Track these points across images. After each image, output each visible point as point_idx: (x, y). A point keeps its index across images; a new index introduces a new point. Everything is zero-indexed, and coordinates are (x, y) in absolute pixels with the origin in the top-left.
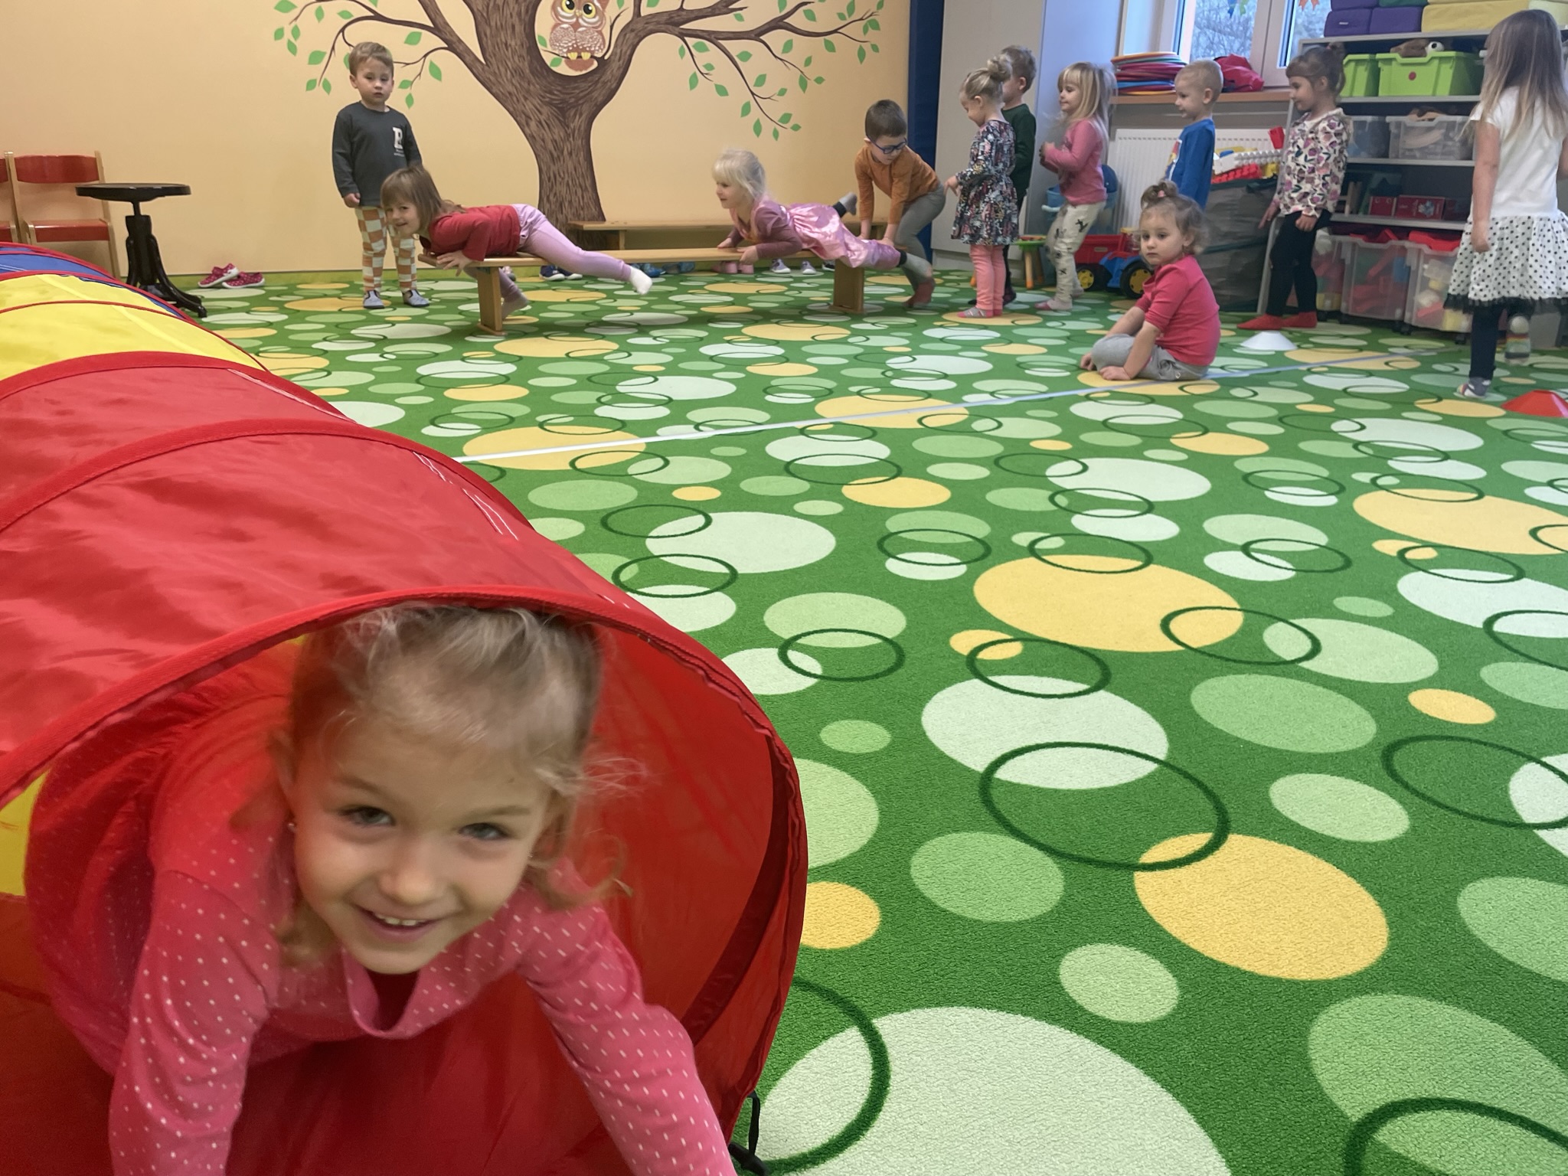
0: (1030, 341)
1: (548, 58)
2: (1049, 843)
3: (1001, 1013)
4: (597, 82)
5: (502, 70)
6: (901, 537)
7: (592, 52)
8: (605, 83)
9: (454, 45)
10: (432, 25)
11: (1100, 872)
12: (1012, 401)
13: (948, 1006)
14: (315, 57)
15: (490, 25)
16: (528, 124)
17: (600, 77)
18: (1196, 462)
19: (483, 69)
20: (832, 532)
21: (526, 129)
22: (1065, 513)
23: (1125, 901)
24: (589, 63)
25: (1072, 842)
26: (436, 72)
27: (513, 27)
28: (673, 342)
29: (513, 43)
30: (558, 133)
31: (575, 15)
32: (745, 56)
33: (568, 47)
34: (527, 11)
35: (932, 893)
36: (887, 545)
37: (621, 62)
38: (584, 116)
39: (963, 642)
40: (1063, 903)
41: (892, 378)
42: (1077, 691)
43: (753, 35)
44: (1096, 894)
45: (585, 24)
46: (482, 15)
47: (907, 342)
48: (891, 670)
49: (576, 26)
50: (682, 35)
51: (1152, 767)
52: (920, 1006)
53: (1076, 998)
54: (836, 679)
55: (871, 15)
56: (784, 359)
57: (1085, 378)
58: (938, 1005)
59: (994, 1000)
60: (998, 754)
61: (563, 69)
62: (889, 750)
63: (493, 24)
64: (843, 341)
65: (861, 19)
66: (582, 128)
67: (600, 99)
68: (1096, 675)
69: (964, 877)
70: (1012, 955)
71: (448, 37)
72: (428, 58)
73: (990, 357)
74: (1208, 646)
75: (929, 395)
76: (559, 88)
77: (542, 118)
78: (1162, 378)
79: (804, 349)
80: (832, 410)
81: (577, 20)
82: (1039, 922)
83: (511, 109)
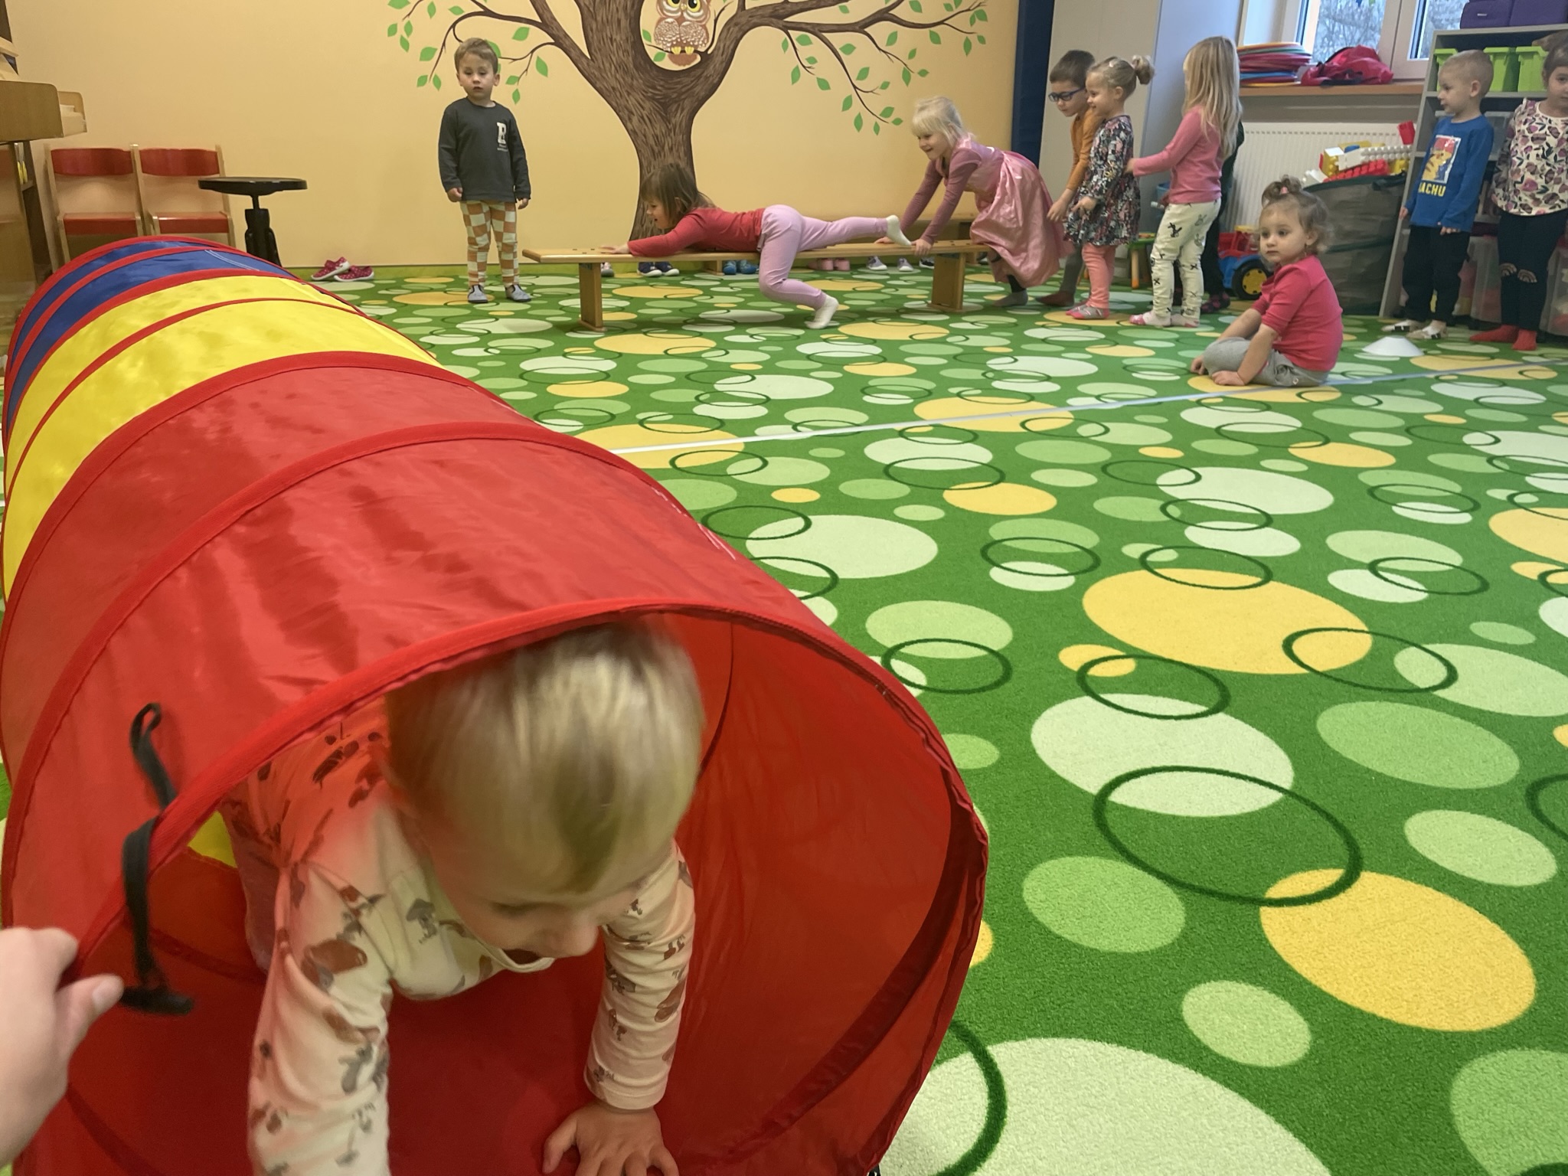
0: (1136, 343)
1: (652, 53)
2: (1168, 871)
3: (1121, 1048)
4: (699, 77)
5: (607, 65)
6: (1006, 546)
7: (696, 47)
8: (707, 78)
9: (560, 40)
10: (539, 21)
11: (1224, 905)
12: (1119, 405)
13: (1066, 1037)
14: (427, 54)
15: (596, 20)
16: (630, 119)
17: (703, 72)
18: (1316, 473)
19: (588, 64)
20: (934, 538)
21: (630, 126)
22: (1178, 524)
23: (1251, 937)
24: (692, 58)
25: (1192, 872)
26: (543, 68)
27: (619, 21)
28: (770, 341)
29: (618, 39)
30: (660, 128)
31: (680, 9)
32: (849, 49)
33: (672, 41)
35: (1046, 917)
36: (991, 553)
37: (724, 56)
38: (685, 111)
39: (1073, 657)
40: (1184, 935)
41: (993, 379)
42: (1194, 713)
43: (857, 28)
44: (1219, 928)
45: (689, 18)
46: (588, 8)
47: (1008, 342)
48: (997, 684)
49: (680, 20)
50: (786, 28)
51: (1276, 796)
52: (1036, 1036)
53: (1201, 1037)
54: (940, 691)
55: (979, 6)
56: (882, 359)
57: (1195, 382)
58: (1055, 1035)
59: (1115, 1034)
60: (1113, 776)
61: (667, 64)
62: (997, 767)
63: (599, 19)
64: (942, 341)
65: (969, 10)
66: (684, 124)
67: (703, 94)
68: (1215, 697)
69: (1080, 903)
70: (1131, 987)
71: (555, 32)
72: (535, 53)
73: (1095, 359)
74: (1334, 670)
75: (1031, 397)
76: (662, 83)
77: (645, 113)
78: (1279, 383)
79: (903, 348)
80: (931, 411)
81: (682, 14)
82: (1160, 956)
83: (614, 104)
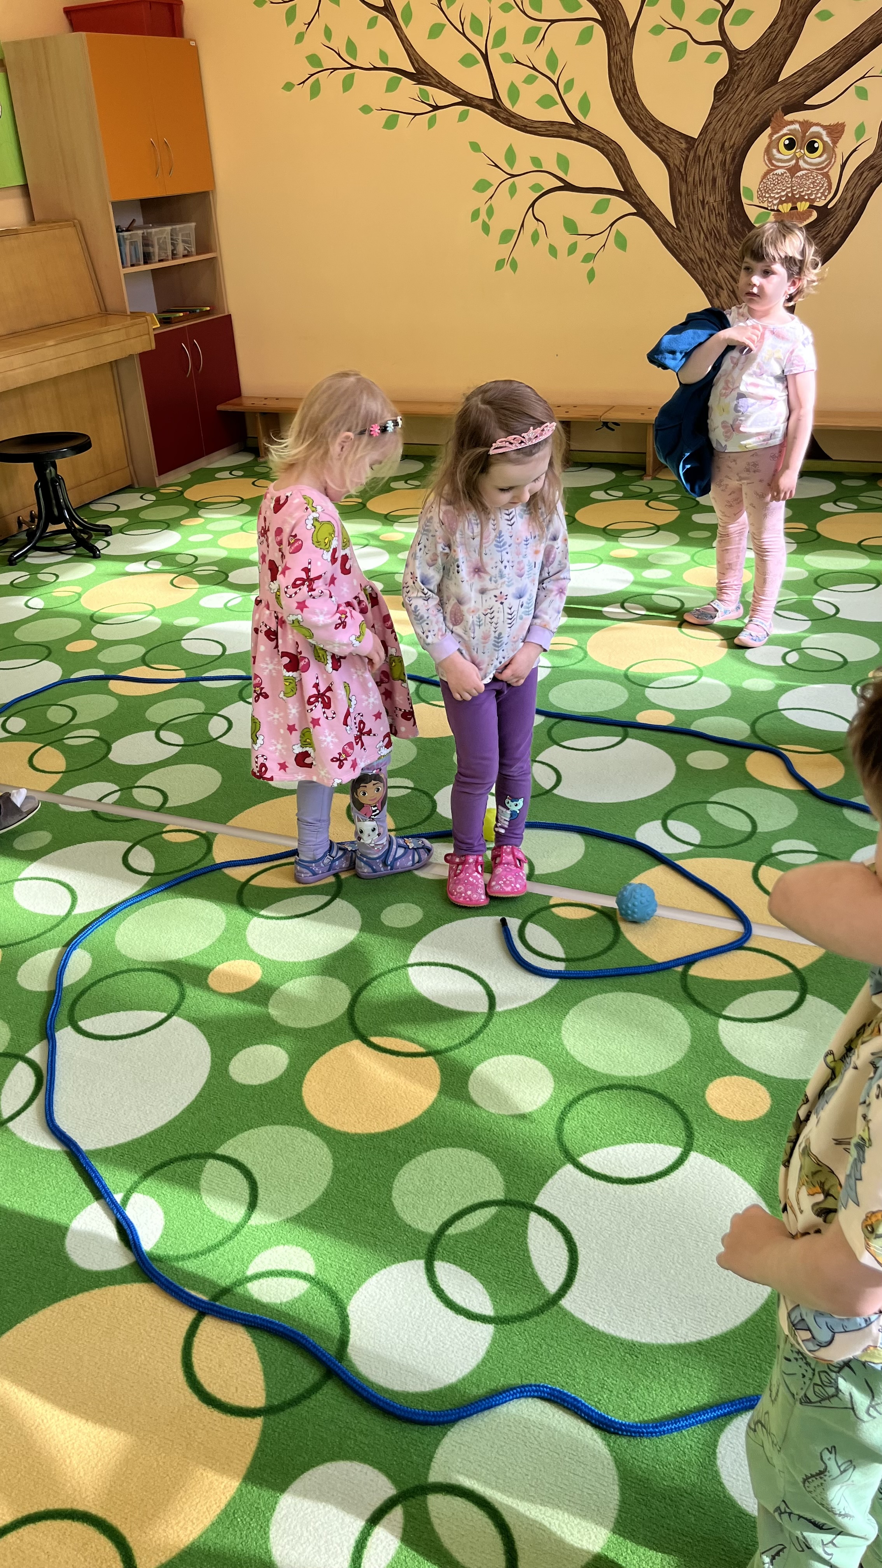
1: (752, 213)
5: (695, 233)
7: (814, 200)
8: (826, 237)
9: (643, 209)
10: (622, 189)
14: (506, 236)
15: (686, 181)
16: (718, 294)
17: (820, 231)
19: (672, 234)
24: (807, 214)
26: (621, 242)
27: (714, 180)
29: (712, 200)
33: (781, 197)
34: (733, 159)
37: (851, 209)
45: (807, 167)
46: (679, 170)
49: (794, 170)
63: (690, 179)
71: (639, 200)
72: (614, 226)
81: (797, 162)
83: (700, 278)
